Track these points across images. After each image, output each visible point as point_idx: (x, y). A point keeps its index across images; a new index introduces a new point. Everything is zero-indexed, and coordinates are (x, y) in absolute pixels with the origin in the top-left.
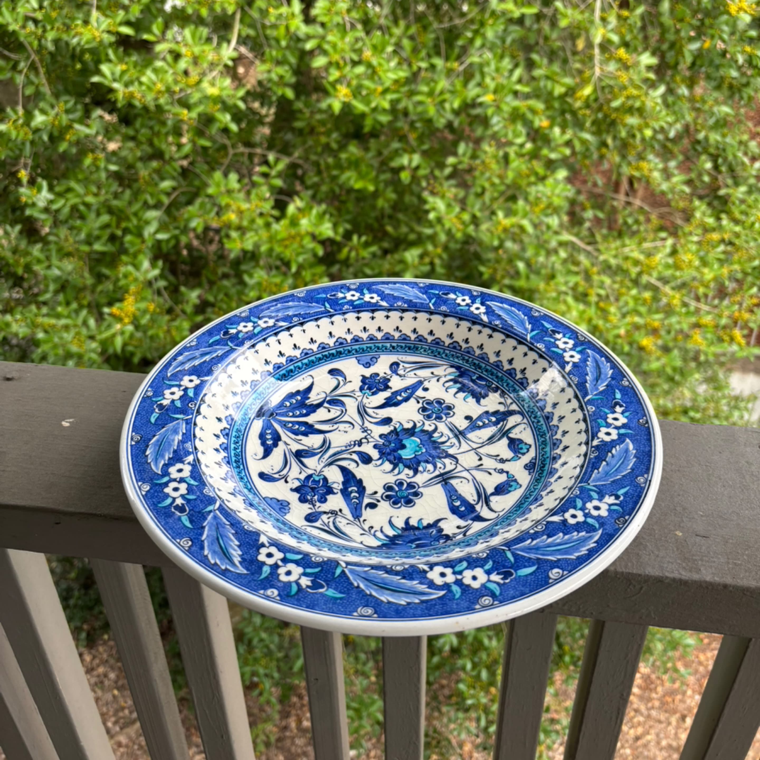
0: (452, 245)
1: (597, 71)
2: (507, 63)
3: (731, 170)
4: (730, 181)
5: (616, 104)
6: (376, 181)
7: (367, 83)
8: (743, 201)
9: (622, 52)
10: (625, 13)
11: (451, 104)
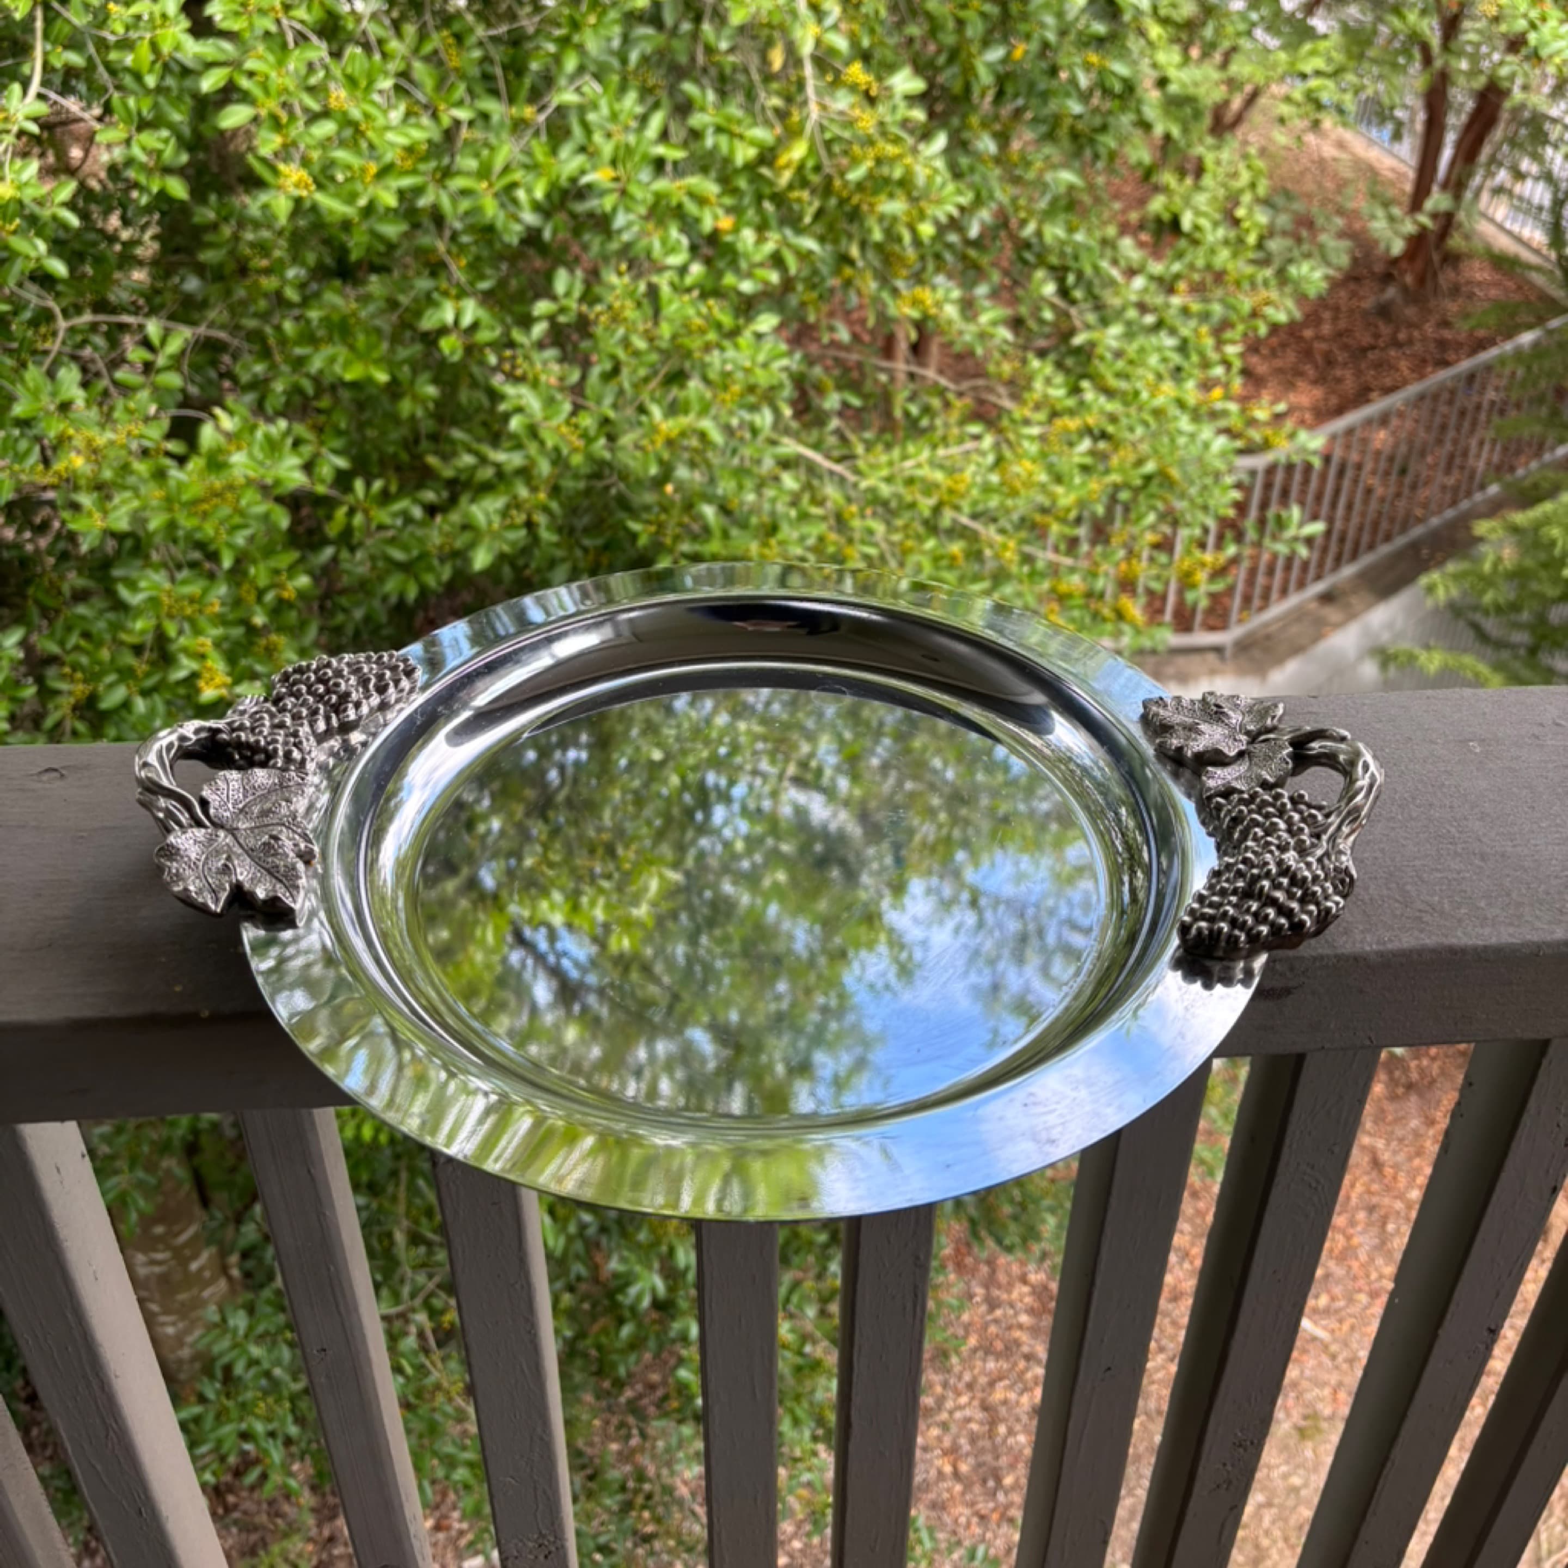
0: (569, 484)
1: (814, 111)
2: (630, 102)
3: (1092, 296)
4: (1091, 318)
5: (855, 175)
6: (389, 363)
7: (341, 155)
8: (1118, 354)
9: (857, 72)
11: (529, 191)
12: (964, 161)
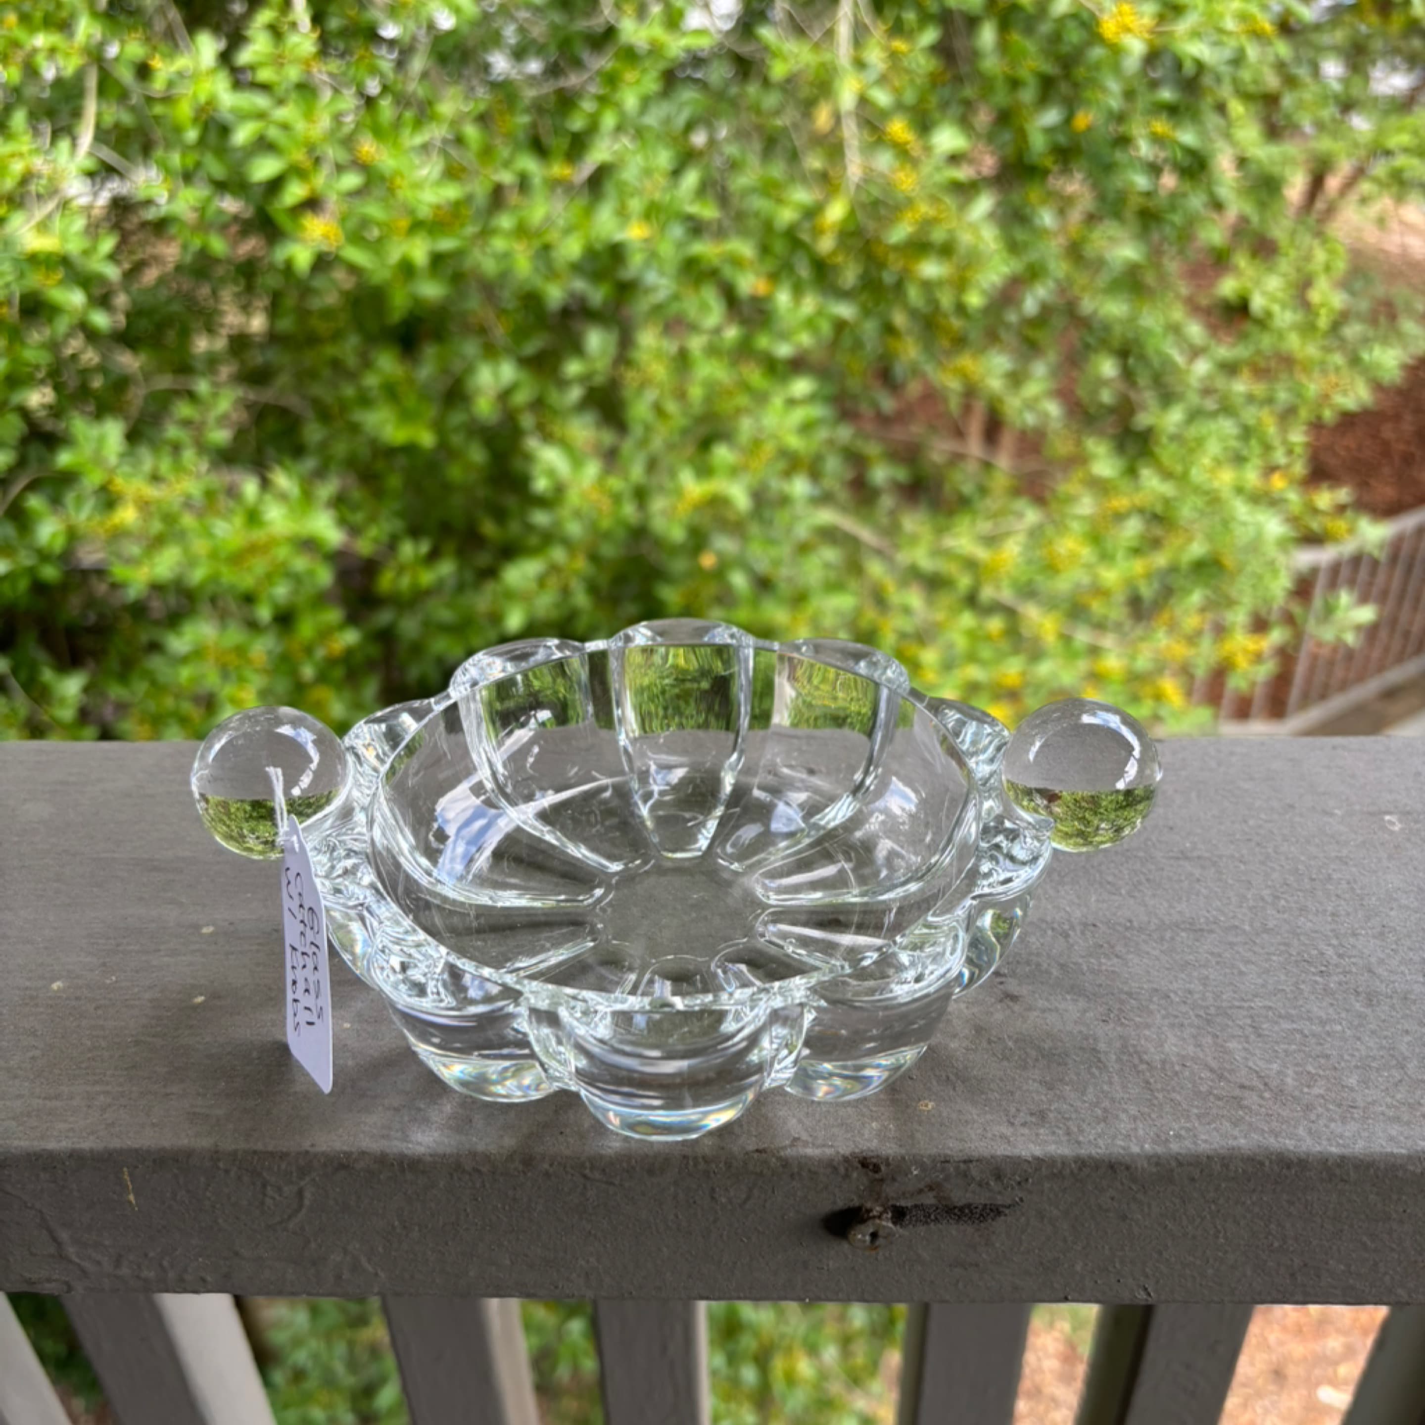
0: (606, 550)
1: (854, 172)
3: (1157, 381)
4: (1153, 398)
5: (895, 236)
6: (439, 427)
7: (370, 210)
8: (1177, 438)
9: (899, 128)
10: (899, 45)
12: (1020, 235)
